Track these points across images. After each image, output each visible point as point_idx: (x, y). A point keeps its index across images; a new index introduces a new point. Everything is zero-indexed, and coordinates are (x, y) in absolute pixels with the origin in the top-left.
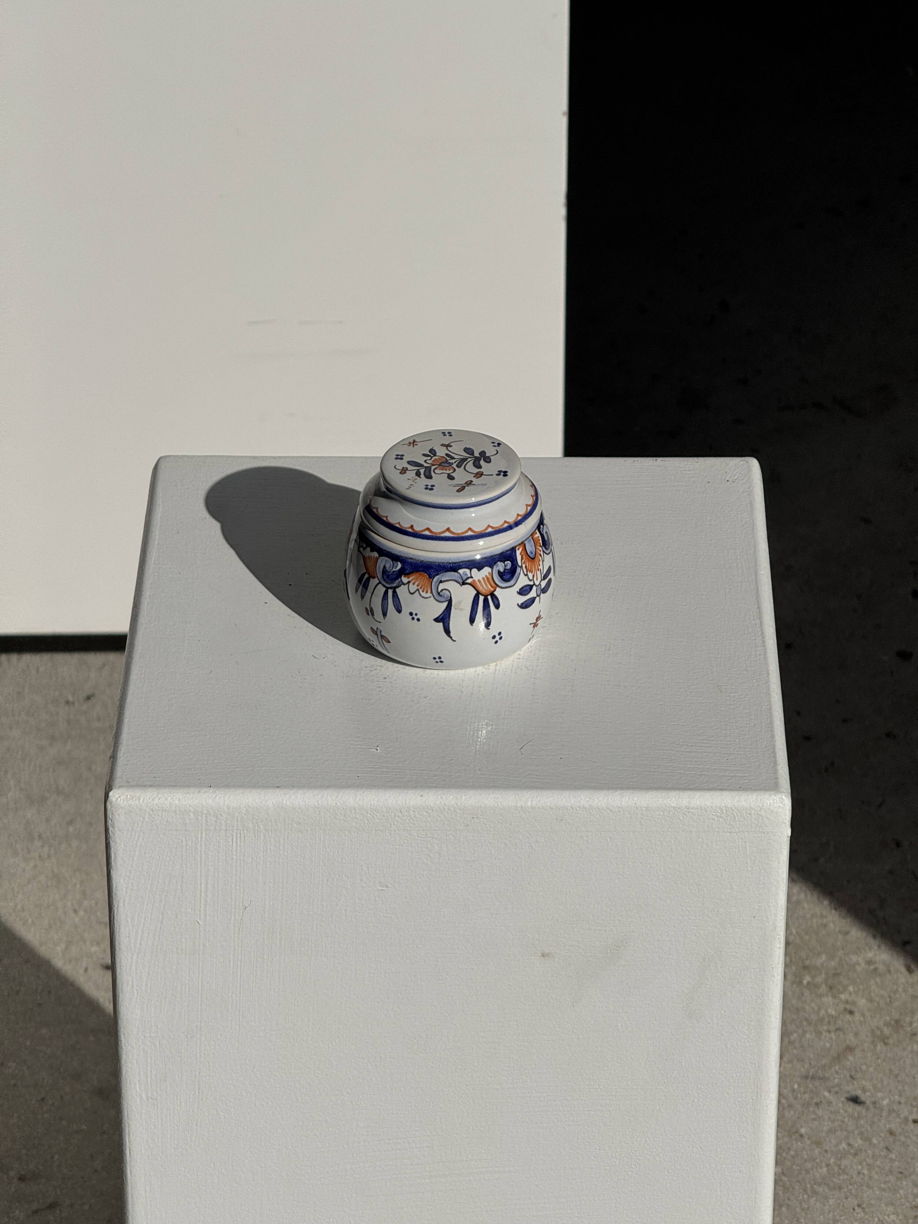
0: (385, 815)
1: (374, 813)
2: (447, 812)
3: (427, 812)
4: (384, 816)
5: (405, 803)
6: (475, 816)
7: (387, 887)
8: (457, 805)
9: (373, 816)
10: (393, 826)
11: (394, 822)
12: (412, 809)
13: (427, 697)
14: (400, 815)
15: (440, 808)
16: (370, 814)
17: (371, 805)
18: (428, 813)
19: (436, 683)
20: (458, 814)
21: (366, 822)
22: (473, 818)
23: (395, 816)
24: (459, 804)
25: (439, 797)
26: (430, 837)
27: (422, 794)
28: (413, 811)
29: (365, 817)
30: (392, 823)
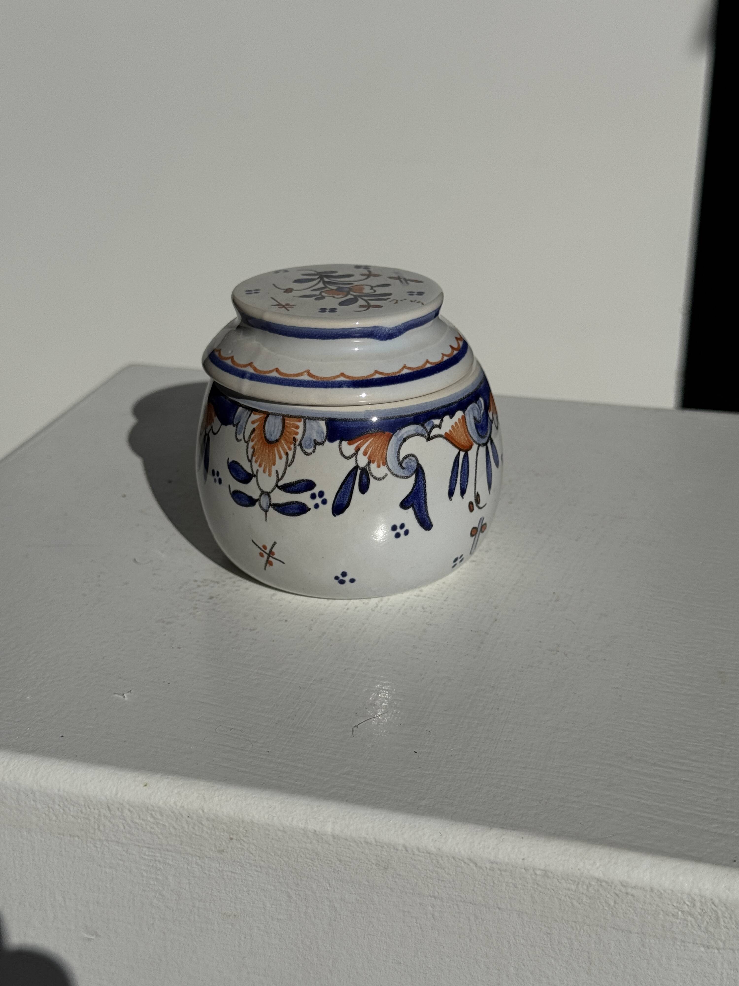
0: (84, 810)
1: (64, 805)
2: (187, 821)
3: (152, 816)
4: (82, 812)
5: (116, 794)
6: (234, 837)
7: (97, 935)
8: (203, 811)
9: (64, 810)
10: (97, 831)
11: (99, 826)
12: (127, 806)
13: (254, 629)
14: (108, 814)
15: (173, 812)
16: (59, 805)
17: (59, 790)
18: (154, 818)
19: (281, 612)
20: (205, 829)
21: (54, 818)
22: (231, 839)
23: (99, 815)
24: (206, 811)
25: (176, 791)
26: (159, 861)
27: (146, 781)
28: (129, 810)
29: (51, 810)
30: (96, 827)
